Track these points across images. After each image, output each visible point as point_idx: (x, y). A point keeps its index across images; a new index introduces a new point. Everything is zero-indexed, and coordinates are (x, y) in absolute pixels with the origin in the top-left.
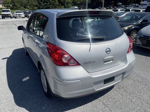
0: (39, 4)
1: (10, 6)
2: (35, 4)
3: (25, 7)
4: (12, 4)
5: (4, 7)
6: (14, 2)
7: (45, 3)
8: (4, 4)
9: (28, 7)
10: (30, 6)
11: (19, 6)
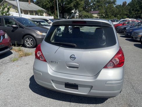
0: (129, 13)
1: (103, 16)
2: (126, 13)
3: (115, 16)
4: (105, 14)
5: (98, 16)
6: (107, 12)
7: (136, 12)
8: (99, 13)
9: (118, 16)
10: (120, 15)
11: (110, 15)
